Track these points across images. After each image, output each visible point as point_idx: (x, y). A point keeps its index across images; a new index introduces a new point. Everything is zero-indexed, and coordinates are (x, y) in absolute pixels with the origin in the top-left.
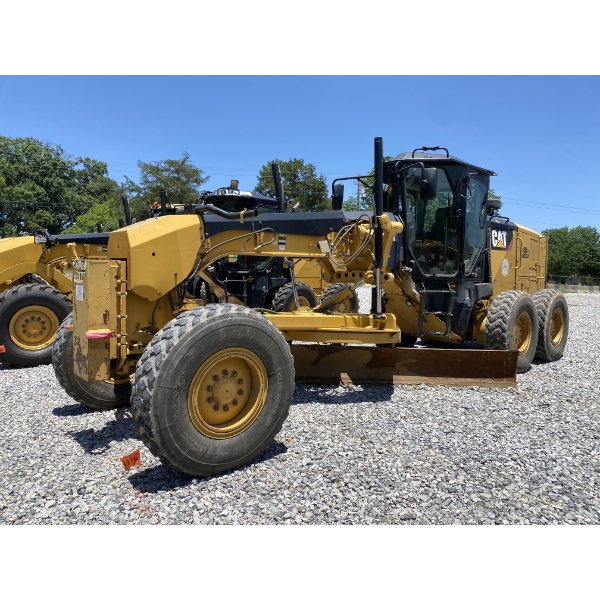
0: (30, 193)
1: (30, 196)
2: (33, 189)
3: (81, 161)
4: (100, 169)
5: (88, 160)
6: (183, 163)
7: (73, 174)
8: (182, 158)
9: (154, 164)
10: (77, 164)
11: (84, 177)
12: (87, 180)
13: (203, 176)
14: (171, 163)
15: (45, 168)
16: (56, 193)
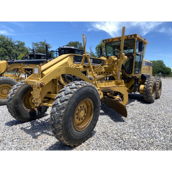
0: (2, 51)
1: (2, 52)
2: (3, 50)
3: (17, 42)
4: (23, 44)
5: (19, 41)
6: (44, 42)
7: (15, 45)
8: (44, 41)
9: (36, 43)
10: (16, 42)
11: (18, 46)
12: (19, 47)
13: (50, 46)
14: (41, 43)
15: (6, 44)
16: (10, 51)
